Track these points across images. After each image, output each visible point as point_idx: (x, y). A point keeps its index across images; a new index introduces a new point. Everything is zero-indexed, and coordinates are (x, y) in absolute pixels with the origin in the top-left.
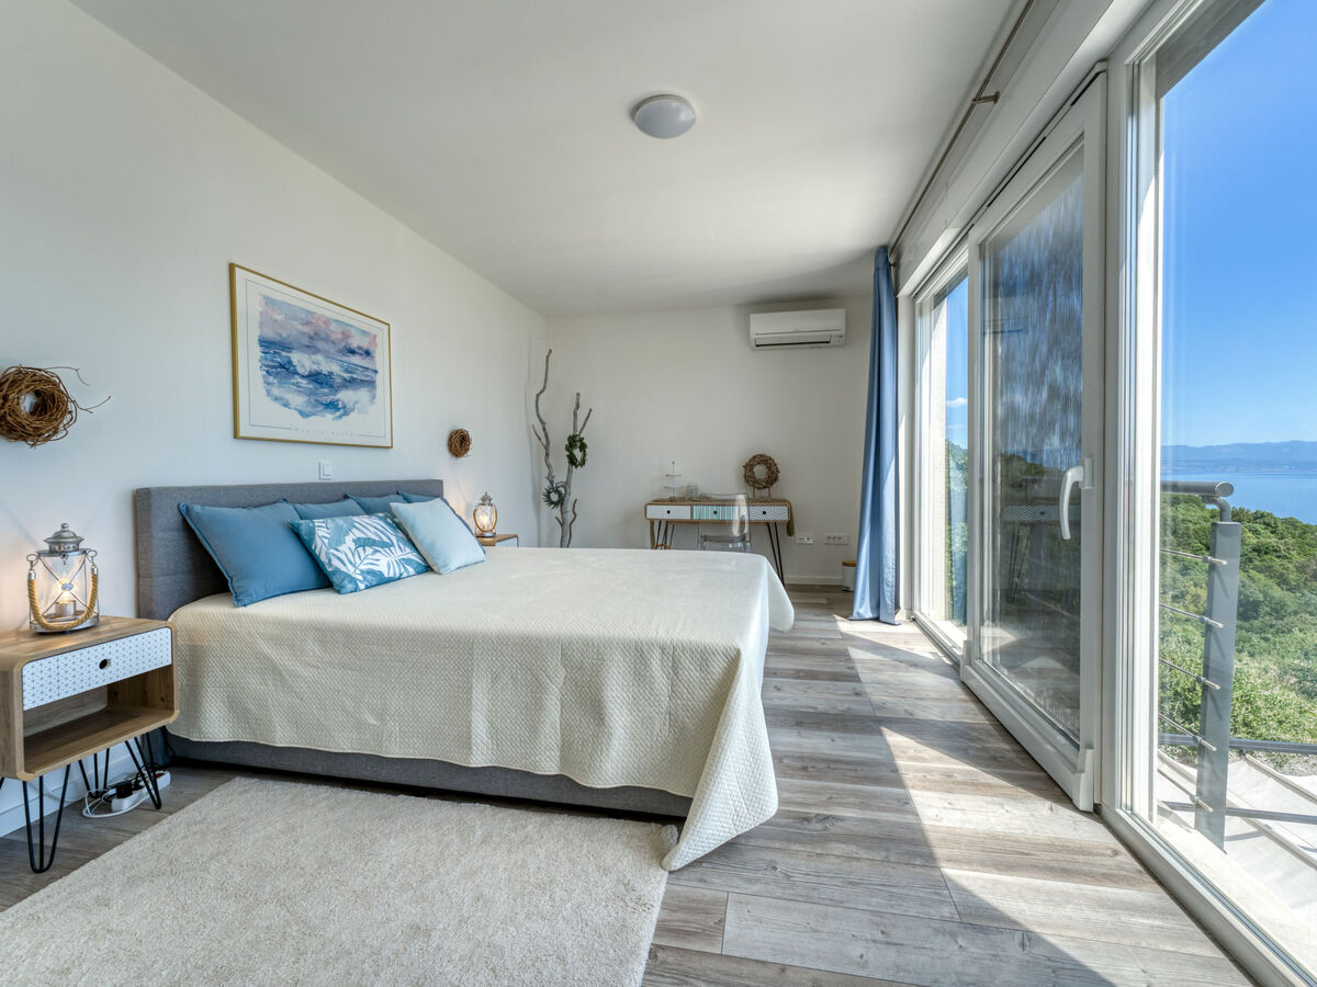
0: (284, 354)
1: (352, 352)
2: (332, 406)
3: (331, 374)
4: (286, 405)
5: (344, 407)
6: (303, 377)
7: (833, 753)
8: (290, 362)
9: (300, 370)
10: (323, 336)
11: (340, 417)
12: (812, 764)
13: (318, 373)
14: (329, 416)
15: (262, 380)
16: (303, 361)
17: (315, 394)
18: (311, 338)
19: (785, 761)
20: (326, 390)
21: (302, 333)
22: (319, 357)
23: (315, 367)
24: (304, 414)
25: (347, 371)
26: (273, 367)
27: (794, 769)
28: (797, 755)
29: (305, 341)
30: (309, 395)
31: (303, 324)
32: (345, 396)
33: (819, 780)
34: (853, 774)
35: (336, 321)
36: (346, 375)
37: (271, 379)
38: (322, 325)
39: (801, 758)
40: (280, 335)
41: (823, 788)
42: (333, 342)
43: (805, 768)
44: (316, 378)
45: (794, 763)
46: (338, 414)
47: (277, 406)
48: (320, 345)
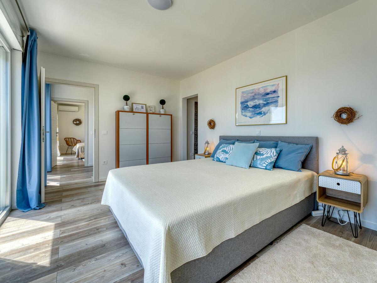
0: (246, 104)
1: (268, 94)
2: (260, 113)
3: (260, 104)
4: (246, 116)
5: (264, 113)
6: (251, 108)
7: (87, 239)
8: (247, 105)
9: (250, 106)
10: (257, 94)
11: (262, 116)
12: (95, 232)
13: (255, 105)
14: (258, 117)
15: (241, 111)
16: (251, 104)
17: (254, 111)
18: (253, 96)
19: (105, 229)
20: (258, 109)
21: (251, 96)
22: (256, 101)
23: (255, 104)
24: (251, 118)
25: (265, 101)
26: (244, 108)
27: (101, 228)
28: (101, 232)
29: (252, 98)
30: (252, 112)
31: (251, 94)
32: (264, 109)
33: (92, 228)
34: (79, 235)
35: (262, 87)
36: (265, 103)
37: (243, 111)
38: (257, 91)
39: (99, 232)
40: (245, 99)
41: (91, 226)
42: (261, 94)
43: (97, 229)
44: (255, 107)
45: (102, 229)
46: (261, 115)
47: (244, 117)
48: (256, 97)
